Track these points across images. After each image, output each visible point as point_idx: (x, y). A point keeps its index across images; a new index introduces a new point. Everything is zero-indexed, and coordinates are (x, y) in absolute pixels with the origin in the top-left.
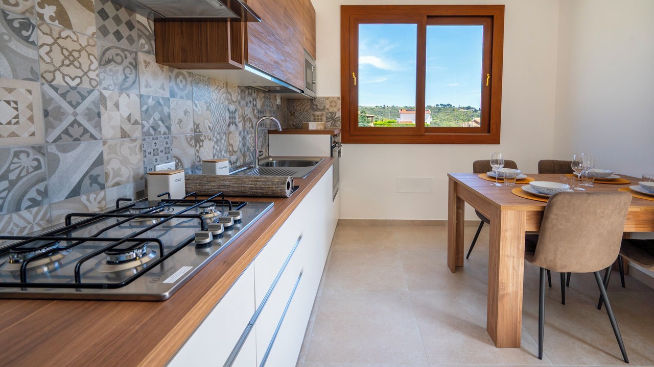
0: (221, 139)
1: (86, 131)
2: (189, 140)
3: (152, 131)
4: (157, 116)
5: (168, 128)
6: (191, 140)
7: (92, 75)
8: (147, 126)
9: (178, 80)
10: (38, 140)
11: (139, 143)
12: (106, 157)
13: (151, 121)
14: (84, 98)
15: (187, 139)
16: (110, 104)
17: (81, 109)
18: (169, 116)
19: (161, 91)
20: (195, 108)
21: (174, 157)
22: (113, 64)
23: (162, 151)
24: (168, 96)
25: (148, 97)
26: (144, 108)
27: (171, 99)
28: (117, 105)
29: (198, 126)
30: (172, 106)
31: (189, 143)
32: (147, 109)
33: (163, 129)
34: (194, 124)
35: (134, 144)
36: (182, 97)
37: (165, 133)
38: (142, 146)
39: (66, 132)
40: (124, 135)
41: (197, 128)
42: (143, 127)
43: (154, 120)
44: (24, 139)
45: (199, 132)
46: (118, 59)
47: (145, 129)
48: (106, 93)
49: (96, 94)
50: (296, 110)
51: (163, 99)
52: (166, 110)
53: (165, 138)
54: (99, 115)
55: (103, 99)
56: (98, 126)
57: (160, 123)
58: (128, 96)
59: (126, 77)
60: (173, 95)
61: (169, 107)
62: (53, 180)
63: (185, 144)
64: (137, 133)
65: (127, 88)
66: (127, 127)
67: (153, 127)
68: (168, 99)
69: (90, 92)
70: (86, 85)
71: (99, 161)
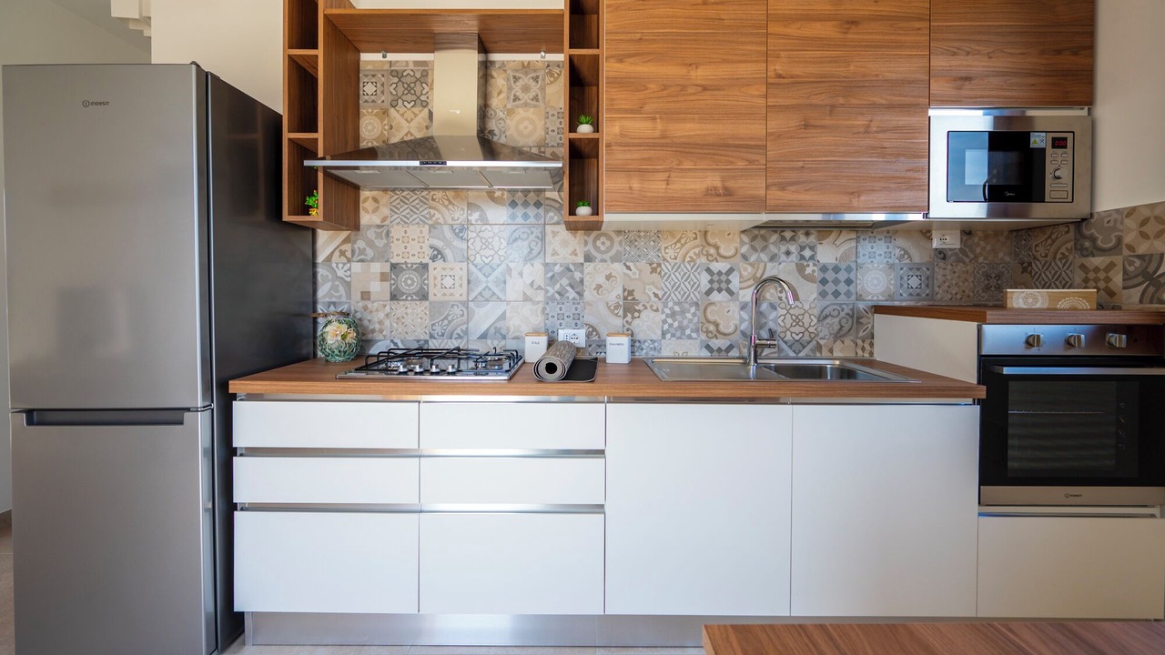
0: (683, 312)
1: (494, 294)
2: (612, 308)
3: (557, 296)
4: (565, 282)
5: (580, 294)
6: (616, 307)
7: (501, 253)
8: (551, 291)
9: (599, 243)
10: (464, 298)
11: (541, 306)
12: (508, 315)
13: (557, 287)
14: (494, 270)
15: (609, 307)
16: (514, 273)
17: (490, 279)
18: (582, 281)
19: (573, 257)
20: (628, 272)
21: (587, 325)
22: (520, 241)
23: (568, 317)
24: (582, 261)
25: (555, 264)
26: (550, 275)
27: (586, 264)
28: (521, 274)
29: (631, 293)
30: (586, 271)
31: (612, 312)
32: (553, 276)
33: (571, 294)
34: (625, 290)
35: (534, 307)
36: (603, 261)
37: (574, 299)
38: (544, 309)
39: (480, 294)
40: (526, 298)
41: (628, 295)
42: (547, 291)
43: (561, 285)
44: (457, 297)
45: (634, 299)
46: (525, 236)
47: (549, 294)
48: (512, 265)
49: (503, 266)
50: (1035, 258)
51: (574, 264)
52: (577, 275)
53: (574, 304)
54: (505, 282)
55: (509, 270)
56: (503, 290)
57: (568, 288)
58: (533, 265)
59: (532, 250)
60: (588, 258)
61: (582, 272)
62: (471, 324)
63: (604, 311)
64: (540, 297)
65: (531, 259)
66: (530, 292)
67: (559, 294)
68: (582, 264)
69: (498, 266)
70: (496, 261)
71: (503, 317)
